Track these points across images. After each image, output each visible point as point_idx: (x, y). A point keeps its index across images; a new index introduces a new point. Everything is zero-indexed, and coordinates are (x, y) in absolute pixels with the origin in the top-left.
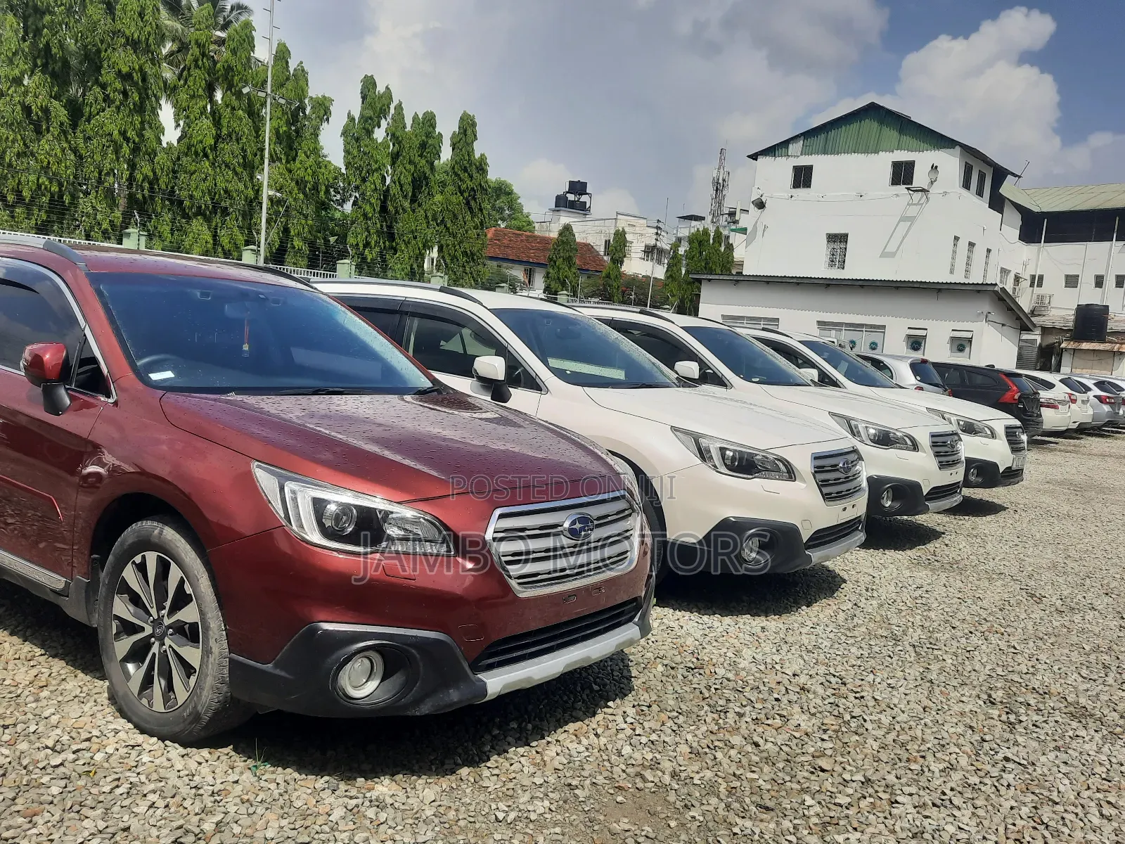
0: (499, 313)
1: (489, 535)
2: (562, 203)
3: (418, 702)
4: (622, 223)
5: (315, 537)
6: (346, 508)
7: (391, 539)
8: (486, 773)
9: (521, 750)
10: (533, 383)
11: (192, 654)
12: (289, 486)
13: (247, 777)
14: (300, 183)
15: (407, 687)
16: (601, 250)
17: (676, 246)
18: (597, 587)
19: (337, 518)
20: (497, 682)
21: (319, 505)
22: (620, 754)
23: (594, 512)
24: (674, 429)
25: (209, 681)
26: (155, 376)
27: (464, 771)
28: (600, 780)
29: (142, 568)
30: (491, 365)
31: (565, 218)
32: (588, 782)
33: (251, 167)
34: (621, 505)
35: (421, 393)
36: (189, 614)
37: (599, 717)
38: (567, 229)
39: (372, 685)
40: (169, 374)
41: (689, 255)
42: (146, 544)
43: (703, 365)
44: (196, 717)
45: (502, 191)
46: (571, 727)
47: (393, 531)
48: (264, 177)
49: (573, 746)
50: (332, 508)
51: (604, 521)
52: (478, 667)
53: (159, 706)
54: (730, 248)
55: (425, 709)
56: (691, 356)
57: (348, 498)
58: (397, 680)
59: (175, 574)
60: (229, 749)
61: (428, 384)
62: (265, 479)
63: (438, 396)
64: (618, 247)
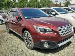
0: (54, 8)
1: (58, 30)
2: (56, 1)
3: (52, 48)
4: (61, 2)
5: (40, 32)
6: (43, 29)
7: (47, 32)
8: (59, 53)
9: (62, 50)
10: (57, 14)
11: (31, 42)
12: (37, 27)
13: (36, 54)
14: (37, 3)
15: (51, 46)
16: (59, 4)
17: (65, 3)
18: (69, 34)
19: (42, 30)
20: (60, 45)
21: (40, 29)
22: (73, 51)
23: (68, 26)
24: (72, 17)
25: (32, 45)
26: (25, 18)
27: (57, 53)
28: (71, 54)
29: (26, 34)
30: (54, 13)
31: (56, 2)
32: (70, 55)
33: (34, 3)
34: (71, 25)
35: (48, 16)
36: (30, 39)
37: (69, 46)
38: (56, 3)
39: (47, 46)
40: (26, 17)
41: (66, 3)
42: (26, 33)
43: (72, 11)
44: (32, 48)
45: (51, 1)
46: (67, 47)
47: (47, 31)
48: (35, 3)
49: (67, 50)
50: (41, 29)
51: (69, 27)
52: (58, 44)
53: (29, 46)
54: (70, 2)
55: (53, 48)
56: (71, 10)
57: (43, 28)
58: (50, 45)
59: (28, 35)
60: (35, 50)
61: (49, 15)
62: (35, 26)
63: (49, 16)
64: (61, 4)
